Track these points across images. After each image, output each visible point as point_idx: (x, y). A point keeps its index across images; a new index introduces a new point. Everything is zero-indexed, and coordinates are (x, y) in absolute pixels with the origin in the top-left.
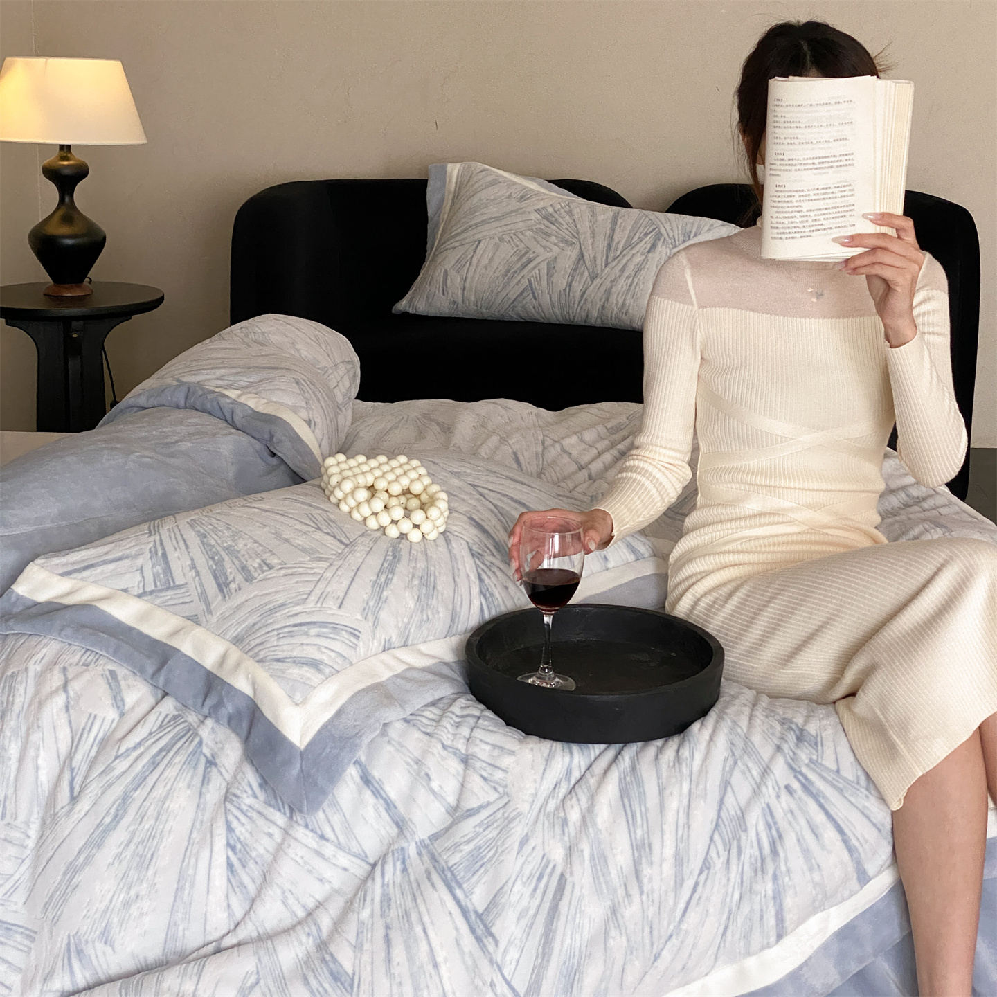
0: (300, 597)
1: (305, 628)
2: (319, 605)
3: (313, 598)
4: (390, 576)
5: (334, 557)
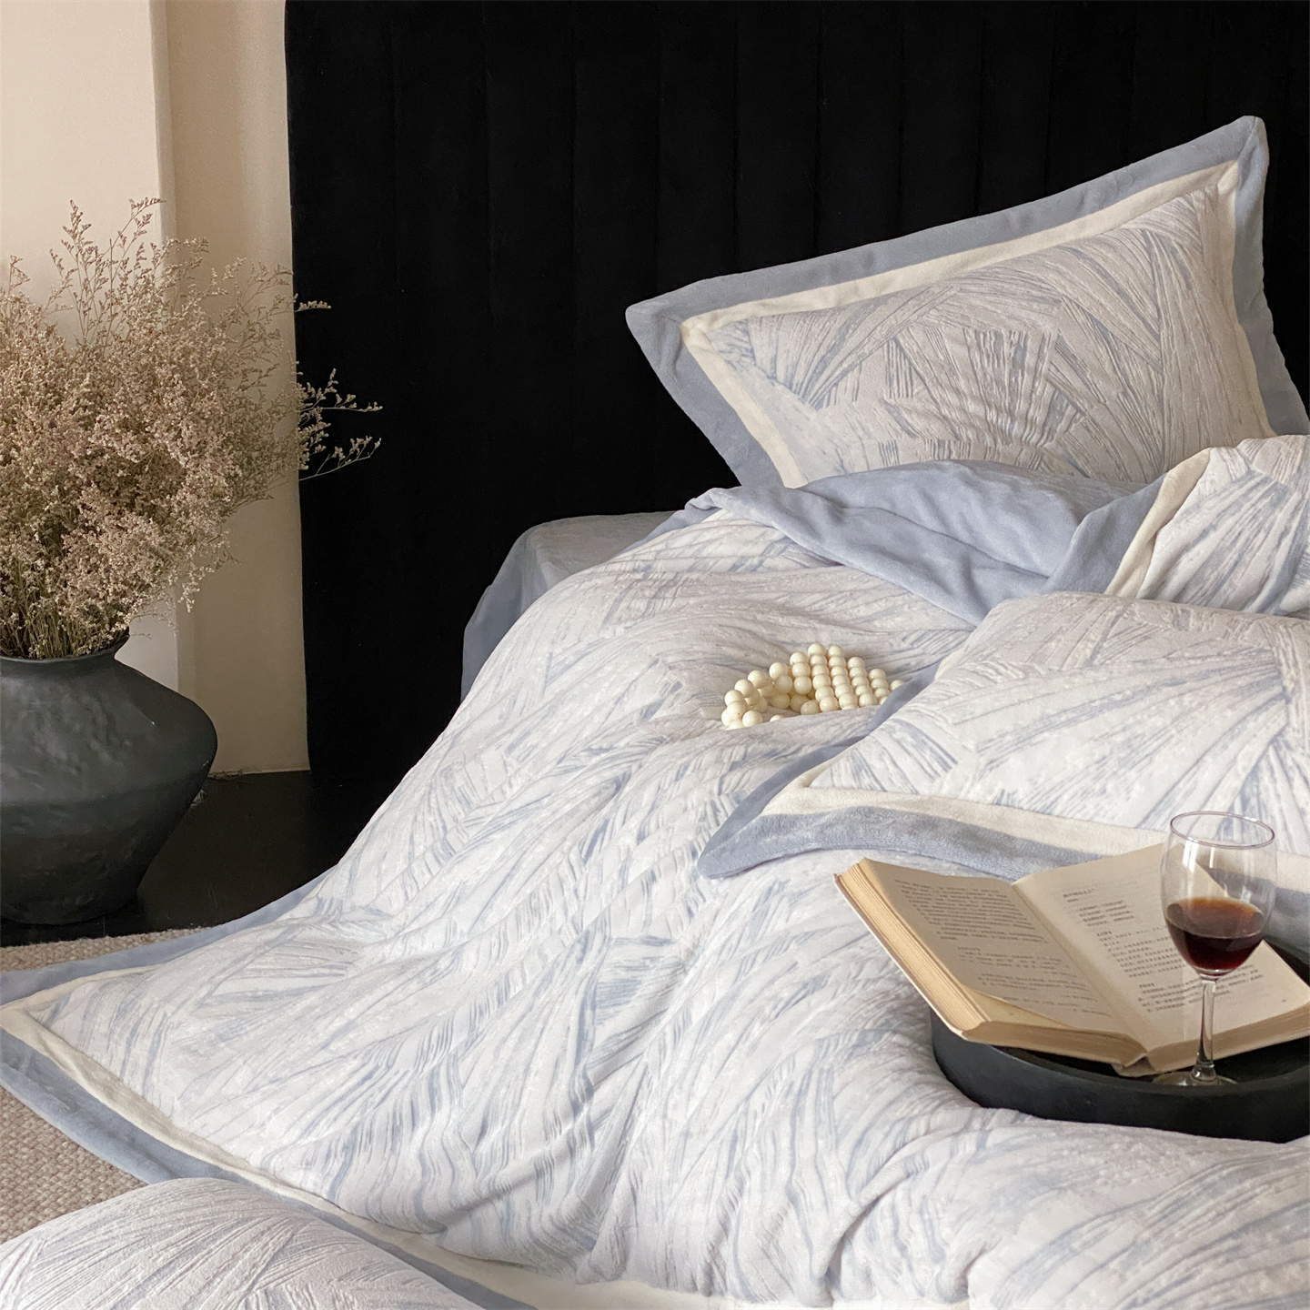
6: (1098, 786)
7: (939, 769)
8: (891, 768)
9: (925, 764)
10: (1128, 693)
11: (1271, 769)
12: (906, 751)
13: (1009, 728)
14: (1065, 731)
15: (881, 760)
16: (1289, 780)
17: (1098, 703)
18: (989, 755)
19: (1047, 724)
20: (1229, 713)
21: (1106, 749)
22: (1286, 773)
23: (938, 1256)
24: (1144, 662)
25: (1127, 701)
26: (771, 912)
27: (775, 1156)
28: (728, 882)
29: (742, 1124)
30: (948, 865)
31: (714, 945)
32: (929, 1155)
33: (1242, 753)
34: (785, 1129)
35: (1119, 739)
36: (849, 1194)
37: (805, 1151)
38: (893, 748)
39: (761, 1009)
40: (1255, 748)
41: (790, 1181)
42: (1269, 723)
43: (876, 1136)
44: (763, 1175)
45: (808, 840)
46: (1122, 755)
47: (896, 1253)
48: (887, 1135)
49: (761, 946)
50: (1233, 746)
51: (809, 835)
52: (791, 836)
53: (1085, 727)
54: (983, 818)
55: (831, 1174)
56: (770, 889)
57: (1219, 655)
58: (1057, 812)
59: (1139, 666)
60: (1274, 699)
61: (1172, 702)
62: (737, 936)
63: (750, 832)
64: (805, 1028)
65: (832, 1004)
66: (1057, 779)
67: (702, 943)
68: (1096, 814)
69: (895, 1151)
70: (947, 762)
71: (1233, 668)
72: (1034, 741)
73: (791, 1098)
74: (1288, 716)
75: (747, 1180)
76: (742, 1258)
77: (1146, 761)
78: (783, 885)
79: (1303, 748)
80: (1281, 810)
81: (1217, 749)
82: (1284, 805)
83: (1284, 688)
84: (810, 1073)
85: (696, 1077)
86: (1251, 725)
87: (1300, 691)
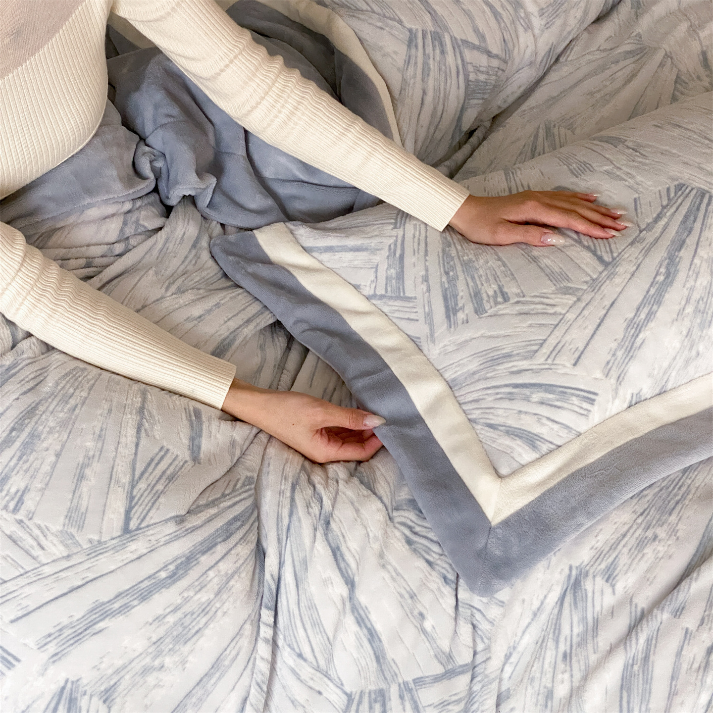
0: (529, 348)
1: (527, 391)
2: (550, 361)
3: (546, 350)
4: (655, 307)
5: (585, 287)
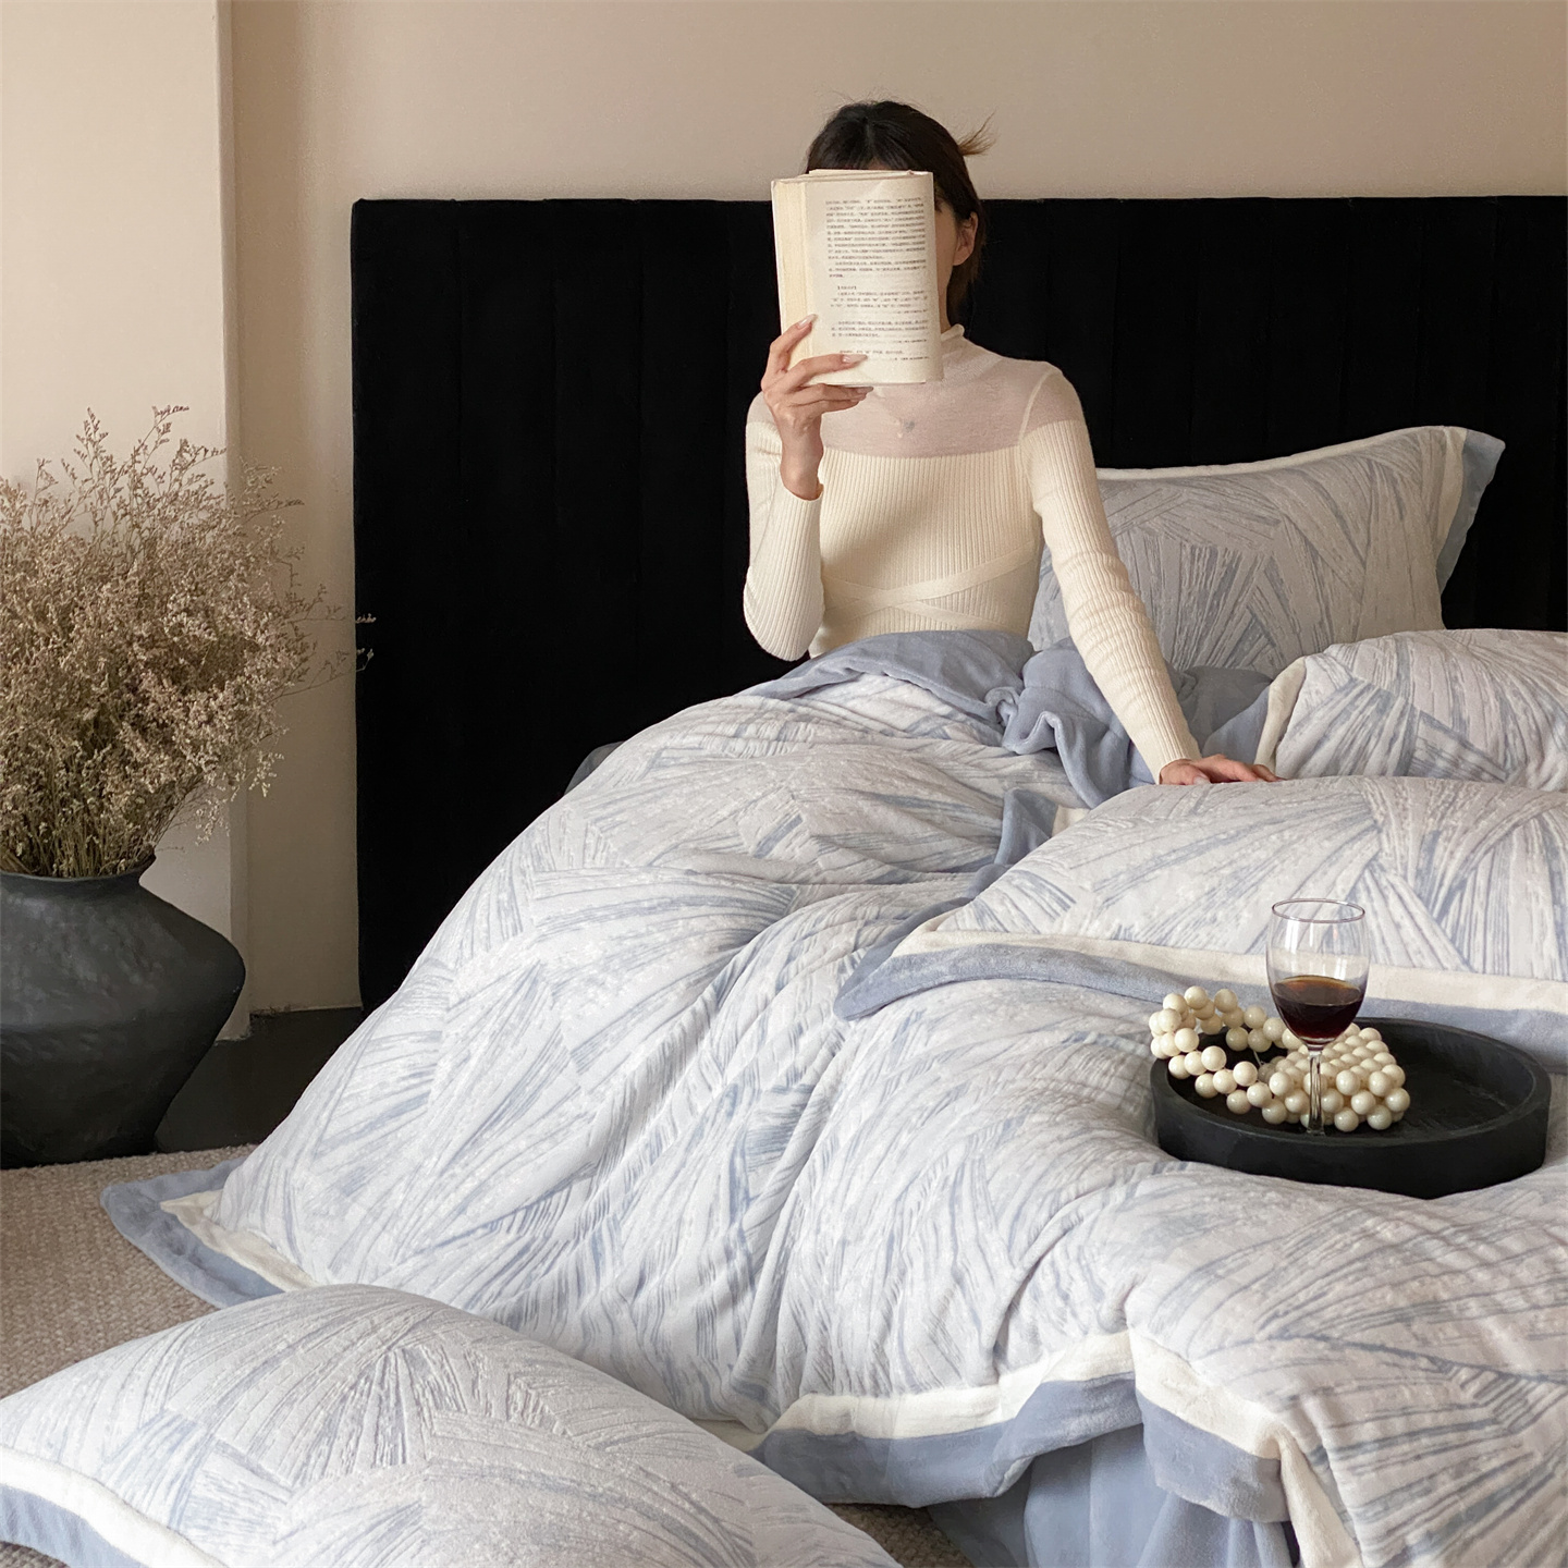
6: (1209, 915)
7: (1058, 909)
8: (1013, 911)
9: (1045, 905)
10: (1232, 832)
11: (1368, 890)
12: (1027, 895)
13: (1124, 868)
14: (1176, 867)
15: (1002, 903)
16: (1385, 898)
17: (1204, 843)
18: (1105, 893)
19: (1159, 863)
20: (1327, 844)
21: (1215, 881)
22: (1381, 892)
23: (1098, 1295)
24: (1245, 808)
25: (1232, 839)
26: (910, 1038)
27: (937, 1245)
28: (864, 1021)
29: (898, 1224)
30: (1076, 988)
31: (852, 1079)
32: (1082, 1211)
33: (1340, 878)
34: (944, 1217)
35: (1226, 871)
36: (1012, 1263)
37: (966, 1233)
38: (1013, 894)
39: (908, 1120)
40: (1352, 873)
41: (955, 1262)
42: (1365, 849)
43: (1031, 1209)
44: (926, 1265)
45: (942, 974)
46: (1230, 886)
47: (1060, 1303)
48: (1041, 1206)
49: (904, 1067)
50: (1332, 872)
51: (944, 969)
52: (925, 972)
53: (1194, 863)
54: (1103, 949)
55: (993, 1249)
56: (908, 1019)
57: (1313, 799)
58: (1171, 942)
59: (1240, 811)
60: (1367, 830)
61: (1274, 837)
62: (878, 1064)
63: (883, 972)
64: (953, 1130)
65: (975, 1107)
66: (1171, 912)
67: (844, 1079)
68: (1208, 942)
69: (1051, 1217)
70: (1066, 901)
71: (1328, 808)
72: (1146, 878)
73: (947, 1190)
74: (1380, 843)
75: (909, 1270)
76: (908, 1347)
77: (1253, 889)
78: (919, 1014)
79: (1396, 869)
80: (1379, 926)
81: (1318, 875)
82: (1381, 920)
83: (1375, 821)
84: (963, 1165)
85: (848, 1189)
86: (1347, 853)
87: (1390, 823)
